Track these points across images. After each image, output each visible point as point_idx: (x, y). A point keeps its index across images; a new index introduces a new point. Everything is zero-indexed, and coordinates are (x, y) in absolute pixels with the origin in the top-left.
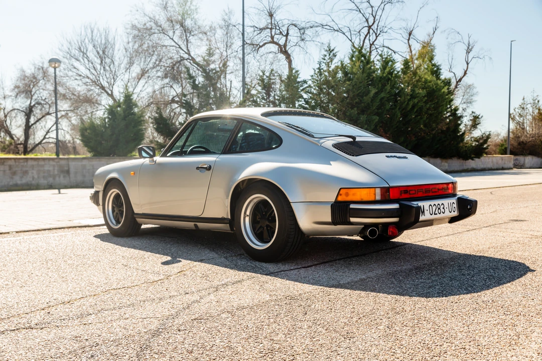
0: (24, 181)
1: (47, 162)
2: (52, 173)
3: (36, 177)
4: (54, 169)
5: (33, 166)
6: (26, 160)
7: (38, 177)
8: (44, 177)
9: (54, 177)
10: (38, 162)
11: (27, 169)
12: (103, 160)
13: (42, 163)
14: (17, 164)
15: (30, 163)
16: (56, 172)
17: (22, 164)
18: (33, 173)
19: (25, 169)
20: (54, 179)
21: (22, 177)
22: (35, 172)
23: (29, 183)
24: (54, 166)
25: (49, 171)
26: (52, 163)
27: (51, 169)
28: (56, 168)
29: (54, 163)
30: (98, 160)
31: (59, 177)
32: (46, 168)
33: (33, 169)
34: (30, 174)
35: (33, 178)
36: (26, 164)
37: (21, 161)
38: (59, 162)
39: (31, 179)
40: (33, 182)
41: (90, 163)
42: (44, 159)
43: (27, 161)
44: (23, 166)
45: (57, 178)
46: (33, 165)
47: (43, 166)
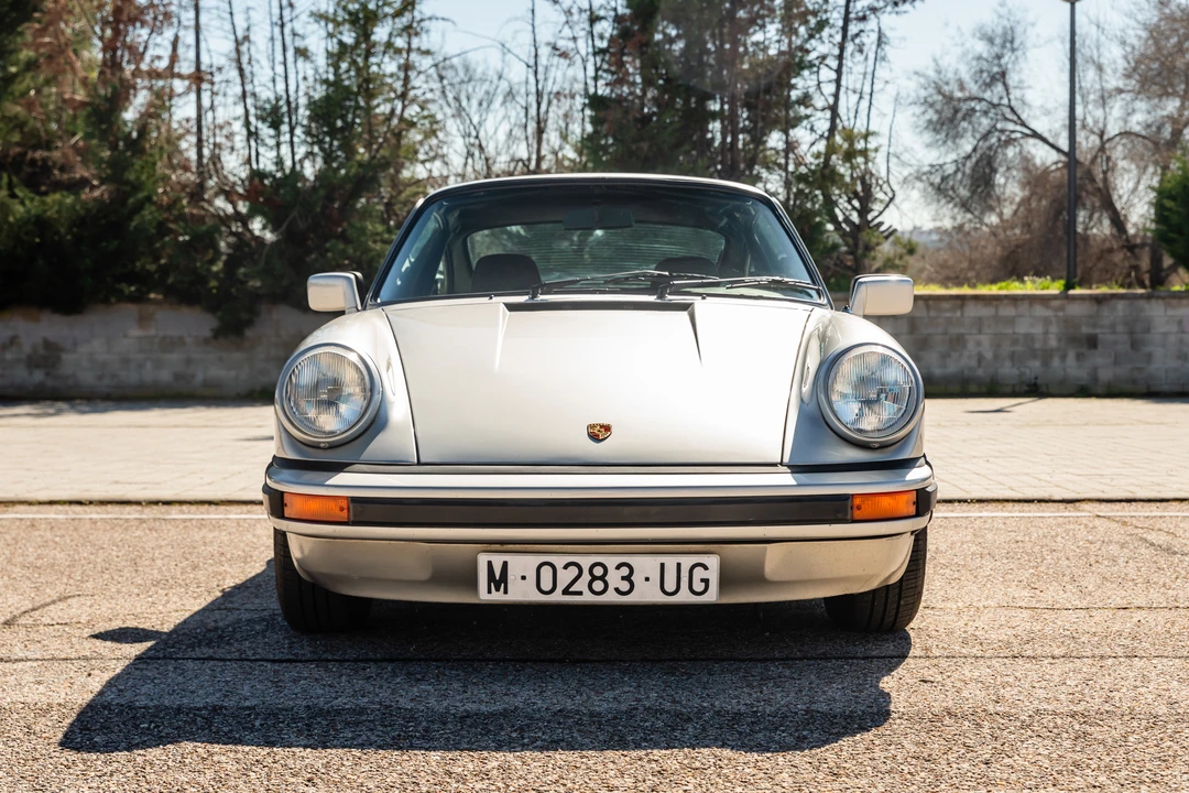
0: (952, 367)
1: (1024, 308)
2: (1038, 345)
3: (989, 355)
4: (1046, 333)
5: (979, 323)
6: (959, 302)
7: (996, 357)
8: (1012, 356)
9: (1046, 356)
10: (997, 308)
11: (962, 331)
13: (1007, 311)
14: (933, 314)
15: (972, 311)
16: (1053, 343)
17: (948, 315)
18: (979, 343)
19: (954, 331)
20: (1046, 363)
21: (945, 356)
22: (985, 339)
23: (966, 372)
24: (1046, 321)
25: (1029, 338)
26: (1039, 311)
27: (1038, 330)
28: (1054, 329)
29: (1048, 313)
31: (1064, 357)
32: (1022, 328)
33: (980, 332)
34: (971, 345)
35: (980, 358)
36: (958, 314)
37: (945, 305)
38: (1062, 308)
39: (974, 363)
40: (980, 372)
41: (1171, 312)
42: (1014, 299)
43: (962, 307)
44: (949, 321)
45: (1056, 362)
46: (980, 319)
47: (1011, 321)
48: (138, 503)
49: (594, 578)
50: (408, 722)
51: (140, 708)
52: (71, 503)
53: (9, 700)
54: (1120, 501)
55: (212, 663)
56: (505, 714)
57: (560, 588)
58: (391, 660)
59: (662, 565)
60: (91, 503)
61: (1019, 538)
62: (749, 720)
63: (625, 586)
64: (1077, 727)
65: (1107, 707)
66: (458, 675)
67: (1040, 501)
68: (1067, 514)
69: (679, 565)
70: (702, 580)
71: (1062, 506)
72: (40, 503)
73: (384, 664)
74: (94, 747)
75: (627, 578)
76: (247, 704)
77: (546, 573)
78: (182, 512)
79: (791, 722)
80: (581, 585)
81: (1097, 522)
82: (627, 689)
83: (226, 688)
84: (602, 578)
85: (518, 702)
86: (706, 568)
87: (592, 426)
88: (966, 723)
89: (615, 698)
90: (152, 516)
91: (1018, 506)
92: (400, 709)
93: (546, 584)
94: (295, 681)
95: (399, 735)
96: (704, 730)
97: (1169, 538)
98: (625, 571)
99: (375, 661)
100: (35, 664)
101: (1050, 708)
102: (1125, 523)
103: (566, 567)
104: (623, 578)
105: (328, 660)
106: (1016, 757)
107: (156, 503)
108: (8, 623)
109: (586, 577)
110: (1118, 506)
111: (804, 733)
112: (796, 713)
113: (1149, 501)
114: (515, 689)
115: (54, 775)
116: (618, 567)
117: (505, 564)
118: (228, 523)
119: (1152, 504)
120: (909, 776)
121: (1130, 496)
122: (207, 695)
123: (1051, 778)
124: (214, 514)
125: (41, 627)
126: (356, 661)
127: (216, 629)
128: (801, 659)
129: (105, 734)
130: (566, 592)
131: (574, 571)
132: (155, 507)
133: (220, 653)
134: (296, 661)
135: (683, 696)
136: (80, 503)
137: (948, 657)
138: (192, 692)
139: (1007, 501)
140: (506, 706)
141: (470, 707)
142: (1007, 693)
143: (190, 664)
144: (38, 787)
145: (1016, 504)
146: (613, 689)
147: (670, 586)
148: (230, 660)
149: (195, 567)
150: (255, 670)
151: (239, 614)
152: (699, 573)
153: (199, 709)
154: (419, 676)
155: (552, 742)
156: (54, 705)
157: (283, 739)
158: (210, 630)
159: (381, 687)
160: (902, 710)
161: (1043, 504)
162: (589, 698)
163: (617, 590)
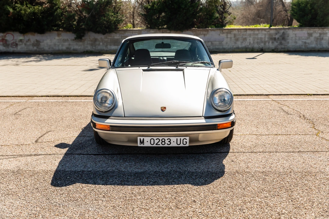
0: (244, 45)
1: (260, 31)
2: (263, 40)
3: (252, 42)
4: (265, 37)
5: (250, 35)
6: (245, 30)
7: (254, 43)
8: (257, 43)
9: (265, 42)
10: (254, 31)
11: (246, 37)
12: (305, 30)
13: (256, 32)
14: (239, 33)
15: (248, 32)
16: (267, 39)
17: (243, 33)
18: (250, 40)
19: (244, 37)
20: (265, 44)
21: (242, 43)
22: (251, 39)
23: (247, 46)
24: (265, 35)
25: (261, 38)
26: (264, 32)
27: (263, 36)
28: (267, 36)
29: (266, 33)
30: (300, 30)
31: (269, 43)
32: (260, 36)
33: (250, 37)
34: (248, 40)
35: (250, 43)
36: (245, 33)
37: (242, 31)
38: (269, 31)
39: (248, 44)
40: (250, 46)
41: (294, 32)
42: (258, 29)
43: (246, 31)
44: (243, 34)
45: (267, 44)
47: (257, 34)
48: (61, 96)
49: (162, 142)
50: (124, 176)
51: (67, 171)
52: (46, 96)
53: (39, 169)
54: (278, 95)
55: (81, 155)
56: (143, 173)
57: (155, 144)
58: (119, 154)
59: (177, 139)
60: (51, 96)
61: (255, 109)
62: (195, 174)
63: (169, 143)
64: (263, 176)
65: (270, 170)
66: (134, 159)
67: (261, 95)
68: (266, 99)
69: (180, 139)
70: (185, 142)
71: (265, 96)
72: (39, 96)
73: (118, 156)
74: (58, 185)
75: (170, 142)
76: (89, 170)
77: (152, 141)
78: (71, 99)
79: (204, 175)
80: (160, 143)
81: (273, 102)
82: (169, 164)
83: (85, 165)
84: (164, 142)
85: (146, 169)
86: (186, 139)
87: (162, 108)
88: (241, 175)
89: (167, 167)
90: (64, 101)
91: (256, 97)
92: (122, 171)
93: (152, 143)
94: (99, 162)
95: (122, 180)
96: (186, 178)
97: (288, 108)
98: (169, 140)
99: (116, 154)
100: (43, 156)
101: (258, 170)
102: (279, 103)
103: (156, 139)
104: (169, 142)
105: (106, 154)
106: (250, 187)
107: (65, 96)
108: (36, 141)
109: (161, 141)
110: (277, 96)
111: (207, 179)
112: (205, 172)
113: (285, 95)
114: (146, 164)
115: (50, 195)
116: (168, 139)
117: (143, 139)
118: (82, 103)
119: (285, 96)
120: (228, 194)
121: (280, 93)
122: (81, 167)
123: (257, 194)
124: (78, 100)
125: (44, 143)
126: (112, 154)
127: (81, 143)
128: (206, 153)
129: (60, 180)
130: (156, 144)
131: (158, 140)
132: (65, 97)
133: (82, 152)
134: (99, 155)
135: (181, 166)
136: (48, 96)
137: (238, 152)
138: (78, 166)
139: (253, 95)
140: (144, 170)
141: (137, 170)
142: (250, 165)
143: (77, 156)
144: (48, 199)
145: (255, 96)
146: (166, 164)
147: (179, 143)
148: (85, 154)
149: (75, 120)
150: (90, 158)
151: (86, 138)
152: (185, 140)
153: (79, 172)
154: (125, 160)
155: (154, 182)
156: (49, 171)
157: (98, 182)
158: (80, 144)
159: (117, 164)
160: (227, 171)
161: (261, 96)
162: (162, 167)
163: (167, 144)
